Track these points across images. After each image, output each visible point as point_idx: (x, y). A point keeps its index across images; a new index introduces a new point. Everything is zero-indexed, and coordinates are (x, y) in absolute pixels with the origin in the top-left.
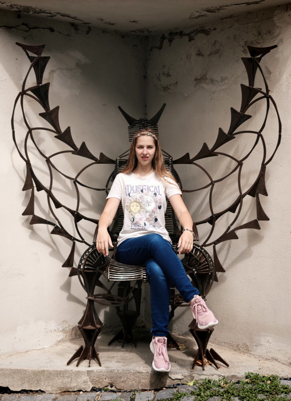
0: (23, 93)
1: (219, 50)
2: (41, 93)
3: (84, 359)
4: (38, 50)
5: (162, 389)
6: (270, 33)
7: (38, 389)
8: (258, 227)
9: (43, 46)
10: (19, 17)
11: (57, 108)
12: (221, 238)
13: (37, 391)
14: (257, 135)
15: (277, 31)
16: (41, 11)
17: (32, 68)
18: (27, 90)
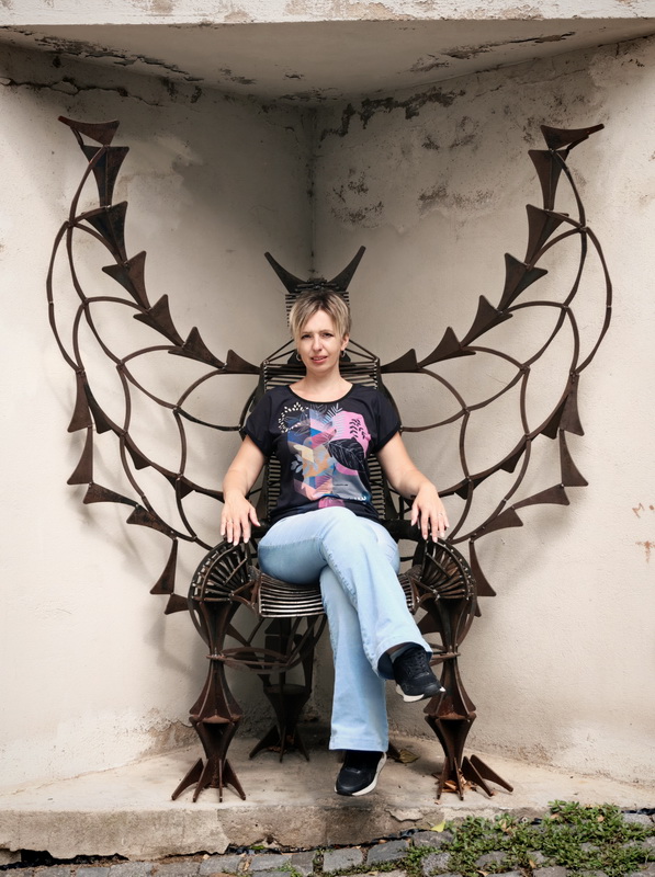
0: (71, 224)
1: (472, 137)
2: (108, 224)
3: (206, 787)
4: (104, 132)
5: (377, 843)
6: (582, 100)
7: (112, 853)
8: (564, 500)
9: (115, 125)
10: (57, 63)
11: (143, 255)
12: (485, 524)
13: (109, 858)
14: (559, 310)
15: (598, 97)
16: (106, 52)
17: (92, 173)
18: (80, 218)
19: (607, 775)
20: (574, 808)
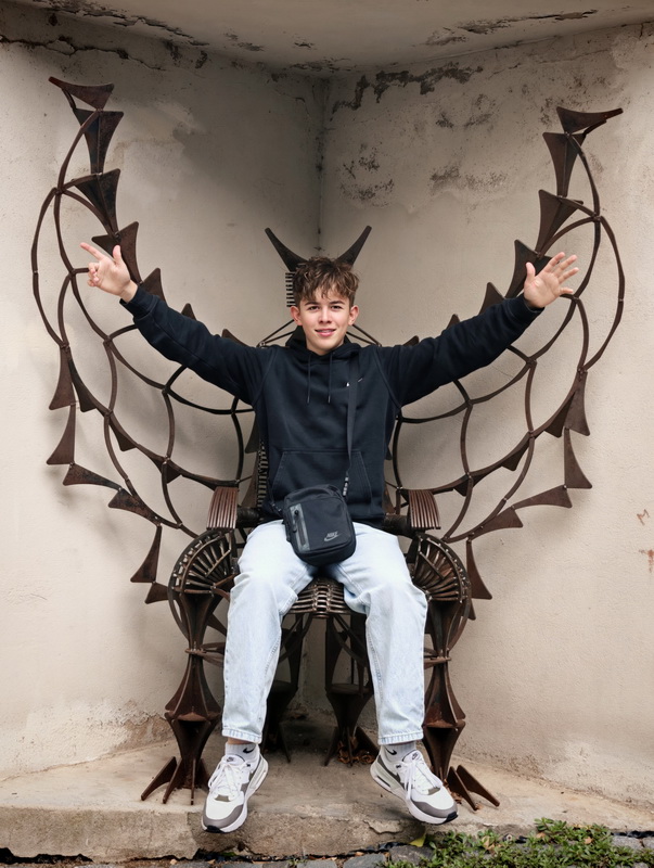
0: (60, 190)
1: (487, 116)
2: (100, 192)
3: (179, 788)
4: (97, 95)
5: (354, 856)
6: (602, 82)
7: (76, 854)
8: (566, 503)
9: (109, 89)
10: (53, 21)
11: (135, 226)
12: (484, 524)
13: (73, 859)
14: (570, 301)
15: (619, 79)
16: (104, 12)
17: (83, 137)
18: (70, 185)
19: (599, 792)
20: (562, 829)
